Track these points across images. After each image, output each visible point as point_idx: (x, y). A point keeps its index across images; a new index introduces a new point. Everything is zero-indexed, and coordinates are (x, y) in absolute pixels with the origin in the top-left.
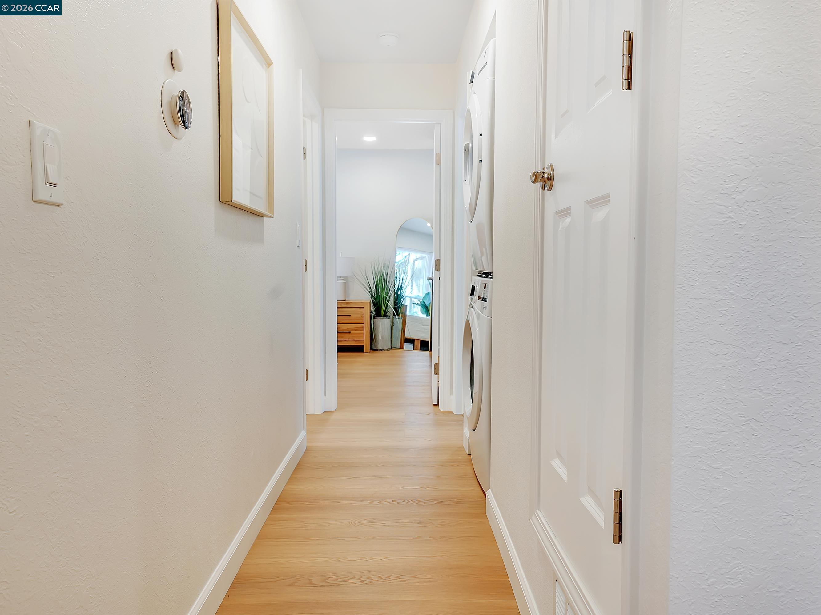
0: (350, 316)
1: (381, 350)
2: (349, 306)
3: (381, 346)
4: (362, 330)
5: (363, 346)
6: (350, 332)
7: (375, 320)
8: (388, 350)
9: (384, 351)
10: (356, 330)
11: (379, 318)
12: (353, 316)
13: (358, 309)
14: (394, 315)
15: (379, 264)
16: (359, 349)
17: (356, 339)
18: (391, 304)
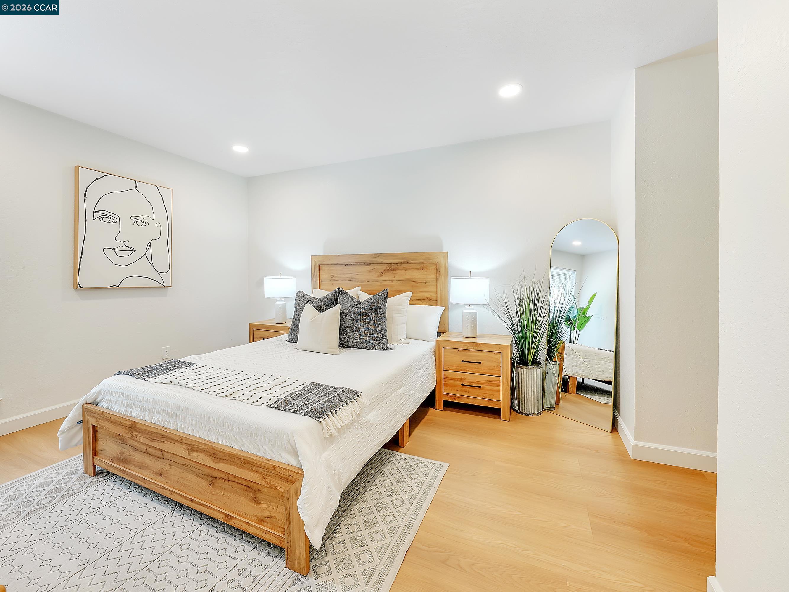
0: (480, 363)
1: (528, 414)
2: (479, 348)
3: (527, 408)
4: (499, 386)
5: (501, 409)
6: (480, 387)
7: (519, 369)
8: (538, 414)
9: (532, 416)
10: (489, 385)
11: (526, 367)
12: (485, 364)
13: (493, 355)
14: (547, 360)
15: (526, 287)
16: (495, 412)
17: (489, 397)
18: (543, 346)
